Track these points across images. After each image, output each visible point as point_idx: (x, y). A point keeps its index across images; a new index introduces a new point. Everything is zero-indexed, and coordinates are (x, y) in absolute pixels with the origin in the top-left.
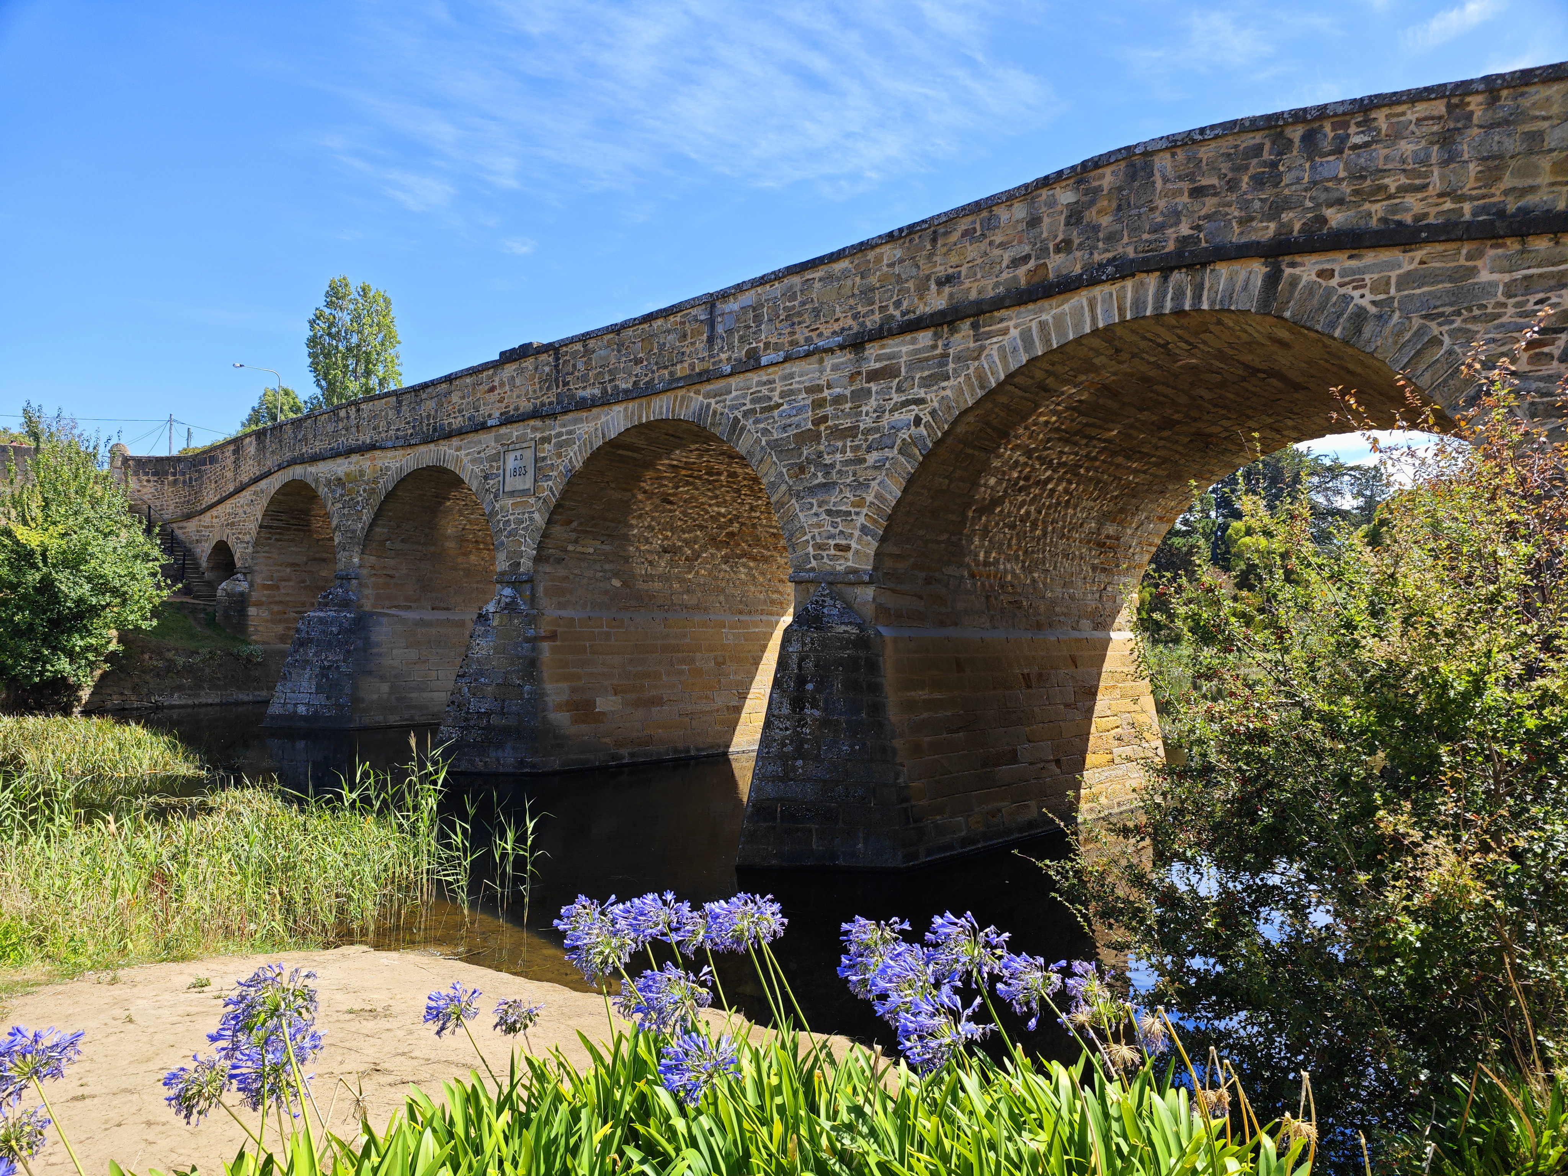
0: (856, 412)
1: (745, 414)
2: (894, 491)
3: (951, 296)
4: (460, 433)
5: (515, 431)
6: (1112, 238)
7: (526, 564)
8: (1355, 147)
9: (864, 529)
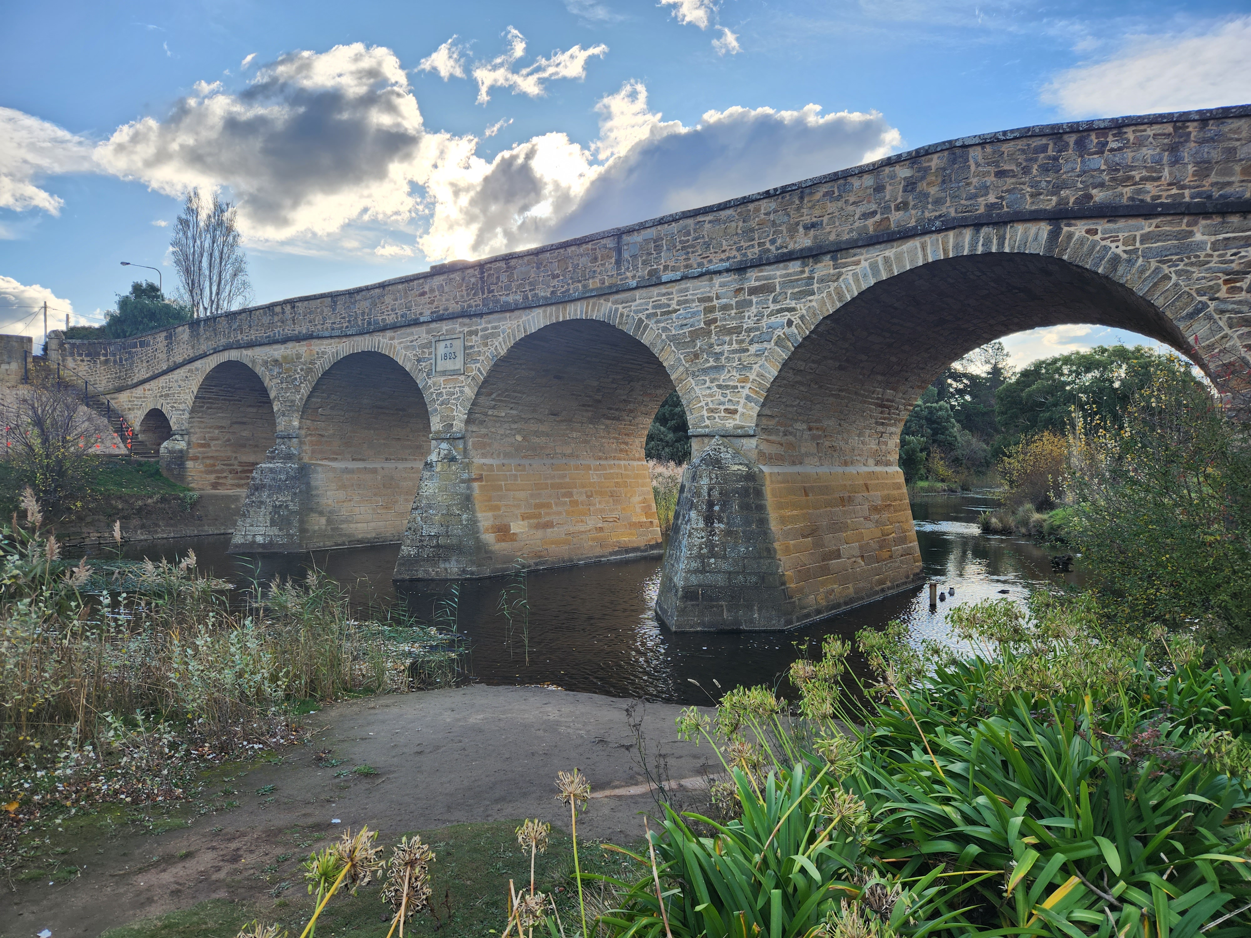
0: (740, 316)
1: (648, 317)
2: (772, 372)
3: (815, 237)
4: (394, 327)
5: (445, 327)
6: (938, 202)
7: (458, 426)
8: (1112, 150)
9: (748, 398)
